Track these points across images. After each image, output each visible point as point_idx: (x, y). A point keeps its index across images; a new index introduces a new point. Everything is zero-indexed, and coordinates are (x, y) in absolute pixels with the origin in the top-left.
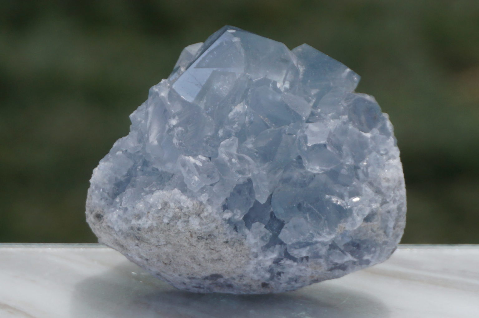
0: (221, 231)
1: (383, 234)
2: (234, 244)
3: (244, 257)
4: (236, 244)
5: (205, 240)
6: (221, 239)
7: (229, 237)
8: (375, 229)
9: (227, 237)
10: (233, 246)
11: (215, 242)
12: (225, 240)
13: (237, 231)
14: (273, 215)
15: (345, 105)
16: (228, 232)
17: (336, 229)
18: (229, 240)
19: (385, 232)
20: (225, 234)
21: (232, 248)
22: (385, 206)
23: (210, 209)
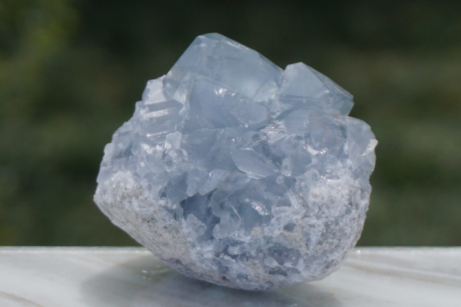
0: (160, 216)
1: (305, 246)
2: (172, 230)
3: (182, 244)
4: (173, 231)
5: (147, 222)
6: (160, 224)
7: (168, 223)
8: (298, 240)
9: (165, 224)
10: (171, 232)
11: (155, 226)
12: (163, 225)
13: (175, 219)
14: (211, 211)
15: (308, 122)
16: (167, 218)
17: (251, 231)
18: (168, 226)
19: (307, 245)
20: (164, 220)
21: (170, 234)
22: (306, 219)
23: (146, 194)
